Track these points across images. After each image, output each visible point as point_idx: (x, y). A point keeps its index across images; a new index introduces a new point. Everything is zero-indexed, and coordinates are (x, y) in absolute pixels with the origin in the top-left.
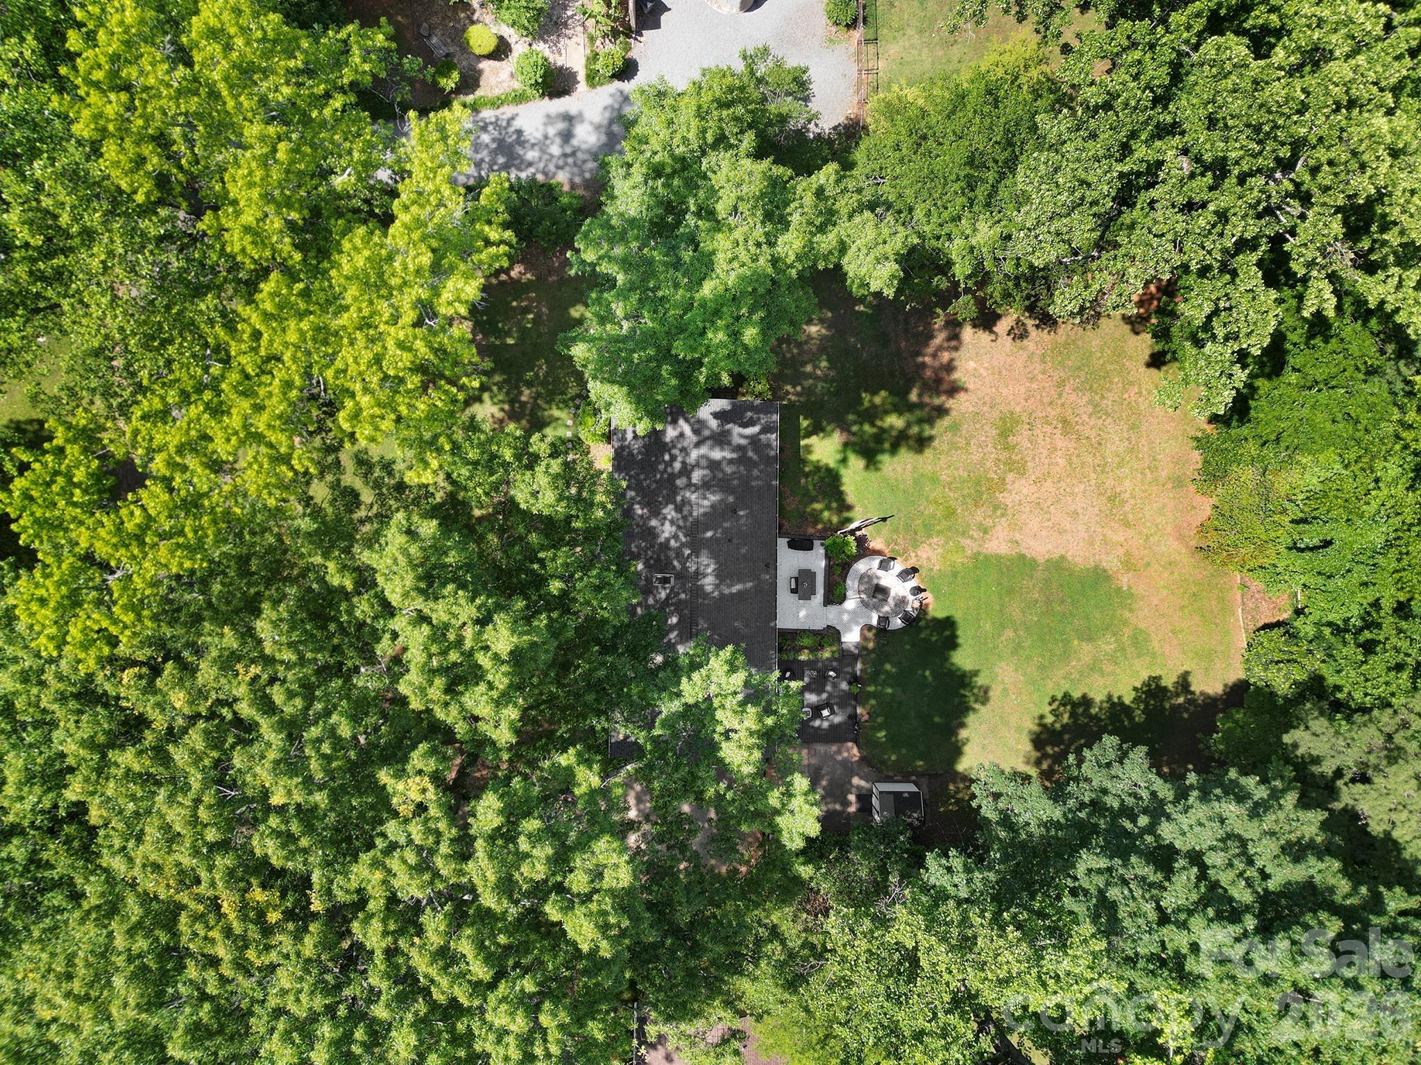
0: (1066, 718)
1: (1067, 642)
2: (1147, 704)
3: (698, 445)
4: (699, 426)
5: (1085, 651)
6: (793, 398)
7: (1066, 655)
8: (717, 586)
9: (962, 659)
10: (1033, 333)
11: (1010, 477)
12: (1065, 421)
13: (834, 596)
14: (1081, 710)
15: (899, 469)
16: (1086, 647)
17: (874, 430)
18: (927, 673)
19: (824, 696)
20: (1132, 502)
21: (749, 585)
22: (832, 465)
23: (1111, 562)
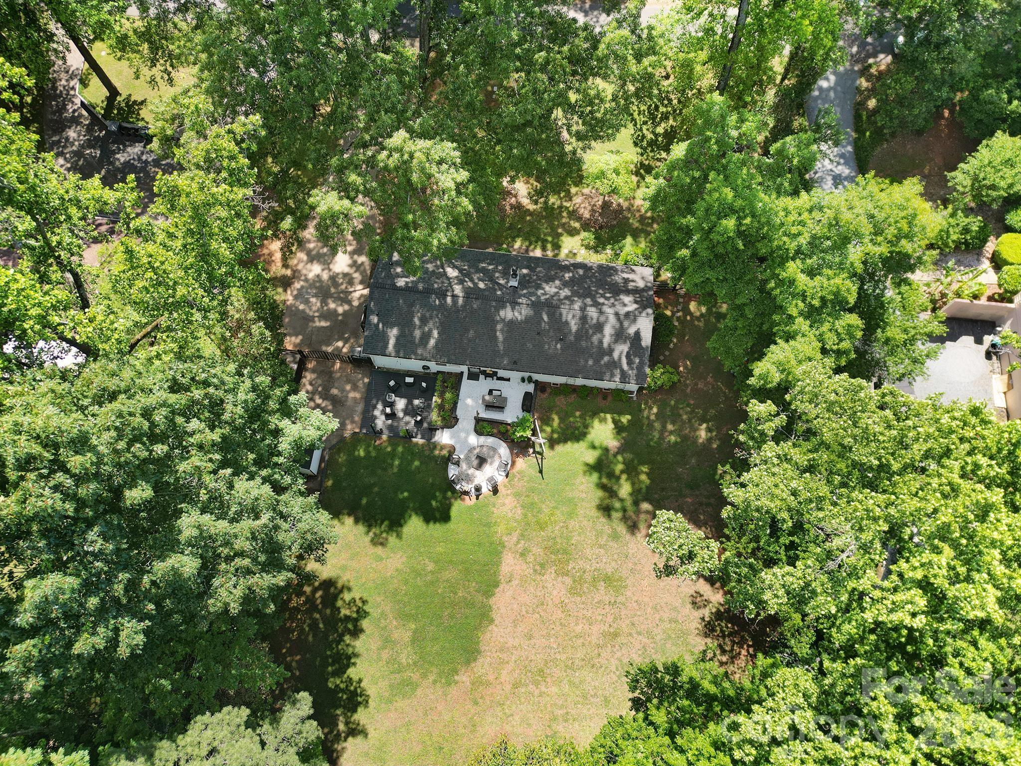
0: (344, 612)
1: (414, 618)
2: (342, 691)
3: (617, 314)
4: (631, 317)
5: (403, 635)
6: (646, 413)
7: (404, 617)
8: (503, 320)
9: (414, 525)
10: (699, 614)
11: (568, 581)
12: (616, 635)
13: (482, 427)
14: (350, 626)
15: (582, 487)
16: (407, 636)
17: (617, 472)
18: (406, 494)
19: (401, 415)
20: (537, 693)
21: (501, 347)
22: (590, 437)
23: (482, 666)
